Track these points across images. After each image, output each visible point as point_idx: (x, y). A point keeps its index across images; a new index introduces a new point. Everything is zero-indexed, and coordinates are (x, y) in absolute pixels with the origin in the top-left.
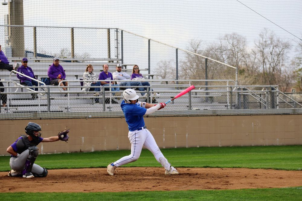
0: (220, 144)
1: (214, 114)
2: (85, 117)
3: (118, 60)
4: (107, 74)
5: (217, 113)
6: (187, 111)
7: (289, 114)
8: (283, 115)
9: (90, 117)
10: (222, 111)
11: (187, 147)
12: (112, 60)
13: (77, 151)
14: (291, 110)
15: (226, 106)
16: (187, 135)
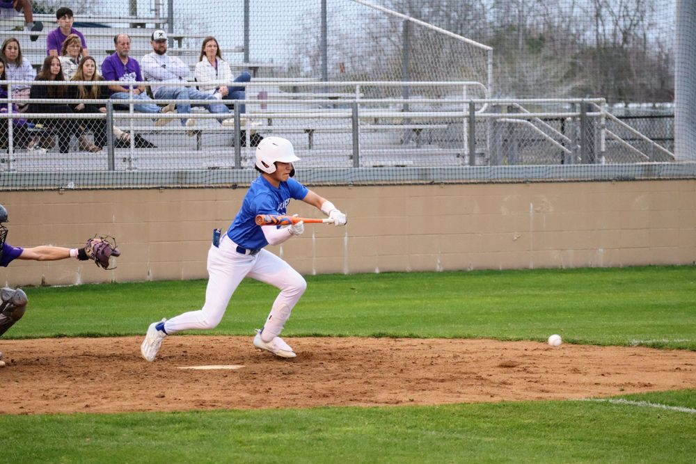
0: (439, 264)
1: (422, 180)
2: (56, 187)
3: (158, 21)
4: (125, 64)
5: (432, 177)
6: (346, 172)
7: (634, 180)
8: (617, 181)
9: (69, 187)
10: (446, 172)
11: (346, 273)
12: (142, 21)
13: (33, 283)
14: (640, 168)
15: (458, 156)
16: (346, 238)
